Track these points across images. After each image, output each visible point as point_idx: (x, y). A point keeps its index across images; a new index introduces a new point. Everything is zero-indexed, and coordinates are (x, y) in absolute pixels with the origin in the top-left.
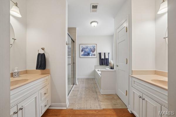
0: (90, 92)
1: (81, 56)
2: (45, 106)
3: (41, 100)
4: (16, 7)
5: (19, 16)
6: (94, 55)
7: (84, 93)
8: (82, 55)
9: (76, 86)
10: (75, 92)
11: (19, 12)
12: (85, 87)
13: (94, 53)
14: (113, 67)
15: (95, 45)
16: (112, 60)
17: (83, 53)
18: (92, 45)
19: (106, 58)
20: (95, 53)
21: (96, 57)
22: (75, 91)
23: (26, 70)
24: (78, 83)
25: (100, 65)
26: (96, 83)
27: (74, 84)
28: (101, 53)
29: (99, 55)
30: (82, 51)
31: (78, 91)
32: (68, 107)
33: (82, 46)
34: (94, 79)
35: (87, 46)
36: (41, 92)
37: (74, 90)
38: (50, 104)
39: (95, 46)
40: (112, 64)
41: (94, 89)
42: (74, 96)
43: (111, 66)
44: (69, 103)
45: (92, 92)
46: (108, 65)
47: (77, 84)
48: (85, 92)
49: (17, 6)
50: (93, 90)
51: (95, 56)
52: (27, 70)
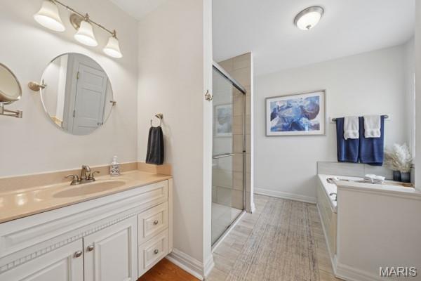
0: (287, 249)
1: (269, 133)
2: (156, 252)
3: (144, 237)
4: (114, 39)
5: (119, 55)
6: (317, 127)
7: (265, 247)
8: (273, 129)
9: (248, 214)
10: (242, 234)
11: (117, 47)
12: (276, 228)
13: (313, 122)
14: (409, 174)
15: (320, 95)
16: (401, 145)
17: (275, 122)
18: (304, 97)
19: (368, 135)
20: (319, 119)
21: (324, 135)
22: (243, 232)
23: (135, 162)
24: (256, 207)
25: (339, 160)
26: (318, 224)
27: (243, 210)
28: (343, 119)
29: (334, 125)
30: (273, 117)
31: (250, 233)
32: (209, 275)
33: (271, 103)
34: (315, 205)
35: (288, 101)
36: (145, 218)
37: (239, 227)
38: (171, 250)
39: (317, 98)
40: (403, 161)
41: (306, 244)
42: (235, 244)
43: (393, 168)
44: (213, 264)
45: (297, 252)
46: (380, 164)
47: (253, 209)
48: (271, 245)
49: (114, 36)
50: (303, 247)
51: (320, 132)
52: (137, 163)
